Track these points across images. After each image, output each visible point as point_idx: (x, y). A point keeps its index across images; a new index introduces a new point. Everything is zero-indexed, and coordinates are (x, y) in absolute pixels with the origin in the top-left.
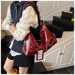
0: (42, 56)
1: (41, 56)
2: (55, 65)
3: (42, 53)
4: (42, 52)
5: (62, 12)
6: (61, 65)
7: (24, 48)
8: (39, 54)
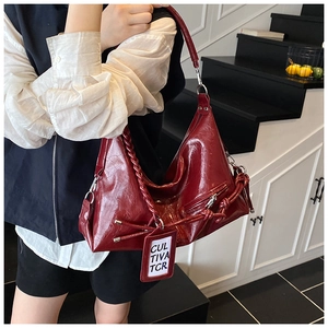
0: (167, 260)
1: (163, 261)
2: (233, 271)
3: (169, 250)
4: (169, 246)
5: (239, 35)
6: (258, 267)
7: (86, 215)
8: (157, 253)
